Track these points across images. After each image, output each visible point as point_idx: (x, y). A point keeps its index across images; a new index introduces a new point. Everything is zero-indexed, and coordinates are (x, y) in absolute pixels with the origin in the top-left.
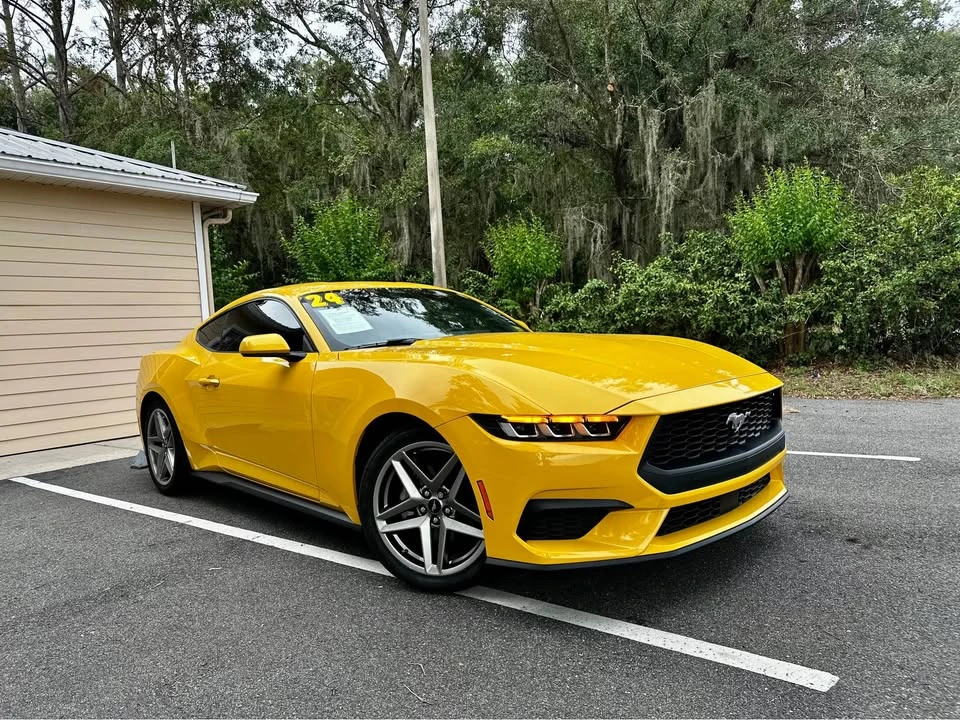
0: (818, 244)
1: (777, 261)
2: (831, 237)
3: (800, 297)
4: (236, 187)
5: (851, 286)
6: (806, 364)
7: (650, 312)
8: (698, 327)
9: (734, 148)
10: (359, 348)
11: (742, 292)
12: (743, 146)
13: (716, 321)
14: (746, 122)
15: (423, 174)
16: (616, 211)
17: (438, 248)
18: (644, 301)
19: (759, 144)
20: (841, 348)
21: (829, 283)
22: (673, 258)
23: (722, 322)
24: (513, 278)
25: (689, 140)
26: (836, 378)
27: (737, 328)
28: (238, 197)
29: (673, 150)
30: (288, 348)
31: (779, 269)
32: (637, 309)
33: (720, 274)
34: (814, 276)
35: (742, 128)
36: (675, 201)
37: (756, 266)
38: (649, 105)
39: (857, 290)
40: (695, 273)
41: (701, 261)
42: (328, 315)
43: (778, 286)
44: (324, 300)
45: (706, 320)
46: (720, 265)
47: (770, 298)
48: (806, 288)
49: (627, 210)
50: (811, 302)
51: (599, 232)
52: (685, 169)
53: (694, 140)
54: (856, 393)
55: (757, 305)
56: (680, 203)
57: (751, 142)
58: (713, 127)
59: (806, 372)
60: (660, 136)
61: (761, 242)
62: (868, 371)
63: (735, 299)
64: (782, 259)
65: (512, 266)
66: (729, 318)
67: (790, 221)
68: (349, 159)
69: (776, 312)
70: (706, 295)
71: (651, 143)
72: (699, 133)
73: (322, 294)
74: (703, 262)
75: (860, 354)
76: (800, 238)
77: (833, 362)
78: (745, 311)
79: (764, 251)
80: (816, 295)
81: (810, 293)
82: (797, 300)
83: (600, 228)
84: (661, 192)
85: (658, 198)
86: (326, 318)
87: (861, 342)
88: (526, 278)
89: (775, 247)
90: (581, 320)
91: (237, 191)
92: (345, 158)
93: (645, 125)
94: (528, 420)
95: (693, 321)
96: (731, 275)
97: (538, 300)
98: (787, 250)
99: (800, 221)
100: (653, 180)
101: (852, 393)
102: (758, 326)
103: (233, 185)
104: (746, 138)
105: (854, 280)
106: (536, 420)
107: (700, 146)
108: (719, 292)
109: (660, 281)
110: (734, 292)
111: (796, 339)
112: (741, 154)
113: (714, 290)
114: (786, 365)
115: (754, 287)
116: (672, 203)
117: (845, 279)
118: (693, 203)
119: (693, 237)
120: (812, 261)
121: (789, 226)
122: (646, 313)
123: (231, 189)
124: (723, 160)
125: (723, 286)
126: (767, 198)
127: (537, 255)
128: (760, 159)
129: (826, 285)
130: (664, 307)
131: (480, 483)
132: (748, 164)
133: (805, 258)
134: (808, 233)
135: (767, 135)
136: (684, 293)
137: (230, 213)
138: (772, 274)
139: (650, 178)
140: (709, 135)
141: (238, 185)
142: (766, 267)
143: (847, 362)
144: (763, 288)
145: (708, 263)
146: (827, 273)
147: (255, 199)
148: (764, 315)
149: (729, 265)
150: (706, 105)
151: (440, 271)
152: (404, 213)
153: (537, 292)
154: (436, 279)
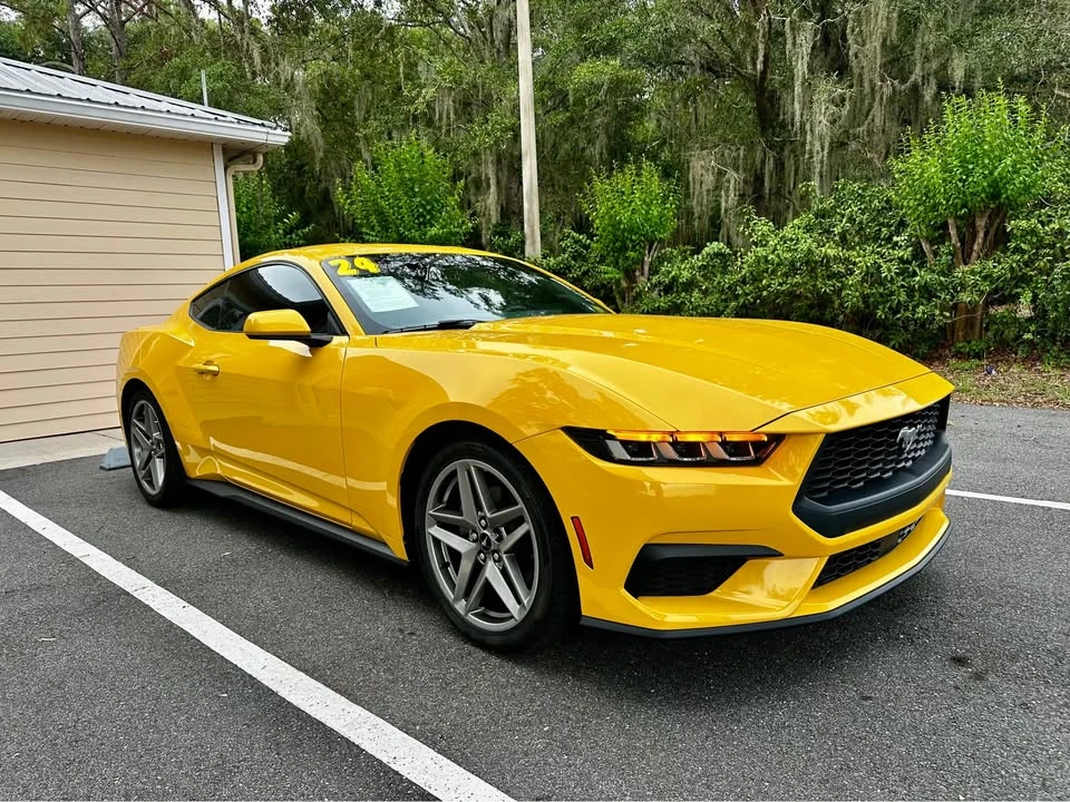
0: (1007, 198)
1: (950, 221)
2: (1027, 189)
3: (977, 268)
4: (263, 125)
5: (1048, 255)
6: (978, 356)
7: (780, 284)
8: (841, 305)
9: (911, 73)
10: (402, 331)
11: (901, 260)
12: (923, 69)
13: (865, 298)
14: (928, 38)
15: (516, 109)
16: (759, 155)
17: (531, 203)
18: (774, 272)
19: (944, 67)
20: (1028, 336)
21: (1018, 250)
22: (817, 216)
23: (872, 299)
24: (617, 241)
25: (853, 62)
26: (1016, 376)
27: (890, 308)
28: (265, 137)
29: (829, 75)
30: (308, 329)
31: (953, 231)
32: (764, 282)
33: (876, 238)
34: (999, 240)
35: (923, 45)
36: (831, 144)
37: (922, 227)
38: (800, 16)
39: (1056, 260)
40: (843, 236)
41: (851, 220)
42: (361, 287)
43: (950, 253)
44: (354, 267)
45: (852, 297)
46: (877, 225)
47: (938, 268)
48: (987, 257)
49: (771, 154)
50: (990, 276)
51: (732, 182)
52: (843, 100)
53: (859, 62)
54: (1039, 399)
55: (917, 278)
56: (838, 145)
57: (934, 65)
58: (884, 45)
59: (978, 366)
60: (812, 55)
61: (931, 194)
62: (1062, 368)
63: (889, 270)
64: (957, 217)
65: (616, 225)
66: (881, 294)
67: (971, 167)
68: (429, 92)
69: (944, 287)
70: (855, 264)
71: (801, 68)
72: (867, 53)
73: (351, 258)
74: (855, 220)
75: (1054, 344)
76: (984, 189)
77: (1016, 354)
78: (903, 286)
79: (935, 207)
80: (1001, 266)
81: (991, 264)
82: (973, 272)
83: (734, 177)
84: (811, 130)
85: (809, 137)
86: (357, 289)
87: (1056, 329)
88: (632, 240)
89: (948, 201)
90: (696, 294)
91: (264, 129)
92: (423, 91)
93: (794, 44)
94: (643, 438)
95: (835, 298)
96: (889, 240)
97: (646, 268)
98: (964, 206)
99: (985, 167)
100: (802, 115)
101: (1033, 399)
102: (917, 306)
103: (260, 122)
104: (927, 59)
105: (1052, 246)
106: (654, 438)
107: (866, 70)
108: (870, 261)
109: (796, 244)
110: (891, 261)
111: (970, 324)
112: (920, 80)
113: (864, 258)
114: (953, 357)
115: (919, 255)
116: (827, 145)
117: (1040, 245)
118: (853, 145)
119: (843, 189)
120: (998, 221)
121: (969, 173)
122: (775, 285)
123: (257, 128)
124: (894, 89)
125: (878, 253)
126: (944, 136)
127: (647, 212)
128: (944, 86)
129: (1013, 253)
130: (798, 279)
131: (576, 520)
132: (928, 94)
133: (990, 217)
134: (994, 184)
135: (956, 54)
136: (826, 261)
137: (260, 157)
138: (944, 238)
139: (798, 113)
140: (879, 56)
141: (266, 123)
142: (936, 228)
143: (1034, 355)
144: (930, 256)
145: (861, 223)
146: (1016, 237)
147: (287, 140)
148: (928, 292)
149: (889, 226)
150: (877, 14)
151: (533, 231)
152: (491, 159)
153: (646, 259)
154: (528, 242)
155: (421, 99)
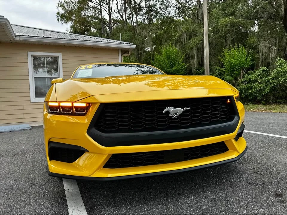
4: (130, 44)
17: (207, 60)
24: (231, 69)
28: (129, 46)
32: (280, 78)
44: (86, 67)
65: (231, 64)
68: (179, 34)
83: (274, 48)
88: (236, 68)
91: (130, 45)
97: (242, 77)
103: (129, 43)
123: (128, 45)
137: (130, 52)
141: (130, 43)
147: (135, 47)
151: (207, 68)
152: (195, 49)
153: (241, 74)
154: (205, 71)
155: (177, 36)
